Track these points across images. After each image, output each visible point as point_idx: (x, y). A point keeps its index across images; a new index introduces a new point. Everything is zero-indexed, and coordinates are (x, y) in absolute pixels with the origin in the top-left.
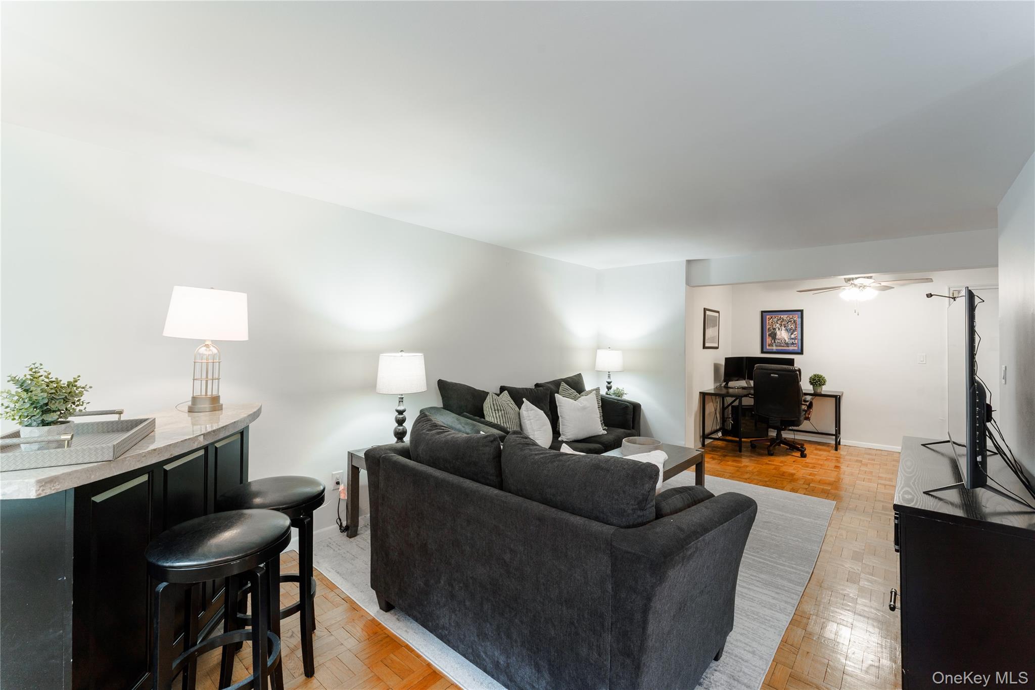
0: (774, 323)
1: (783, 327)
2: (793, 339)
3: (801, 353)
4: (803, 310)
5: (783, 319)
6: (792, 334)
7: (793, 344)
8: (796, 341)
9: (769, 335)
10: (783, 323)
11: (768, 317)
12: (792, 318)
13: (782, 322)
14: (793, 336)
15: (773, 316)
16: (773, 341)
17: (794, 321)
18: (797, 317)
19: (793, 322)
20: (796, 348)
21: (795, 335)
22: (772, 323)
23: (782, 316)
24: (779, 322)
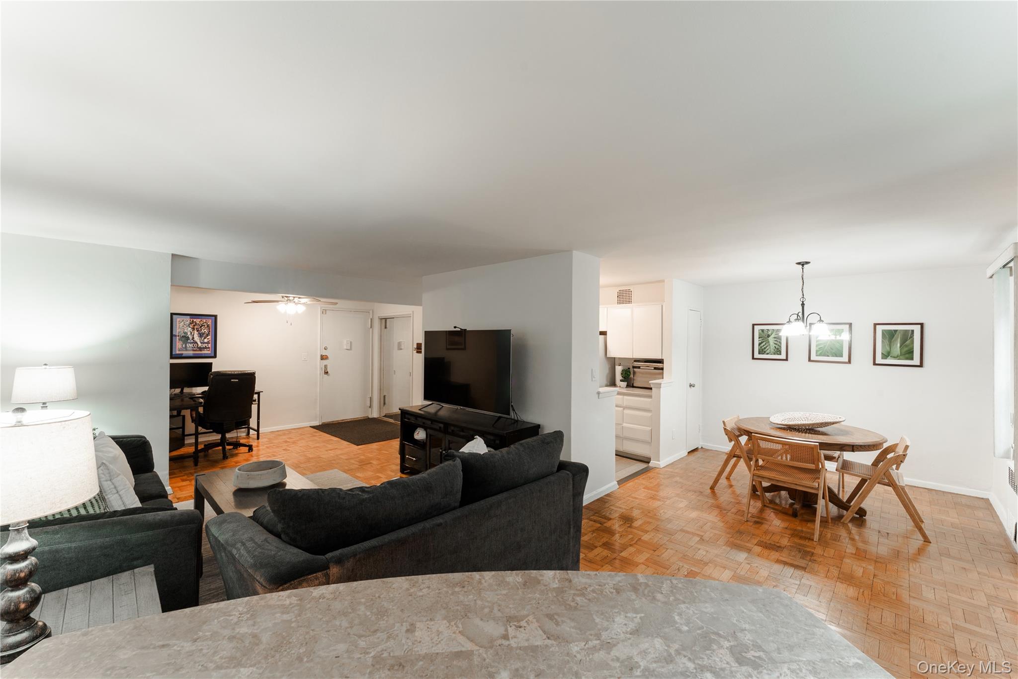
0: (185, 326)
1: (196, 332)
2: (206, 343)
3: (215, 356)
4: (217, 315)
5: (196, 323)
6: (205, 338)
7: (206, 348)
8: (210, 345)
9: (179, 340)
10: (196, 327)
11: (178, 320)
12: (206, 323)
13: (194, 326)
14: (206, 340)
15: (185, 319)
16: (184, 346)
17: (208, 326)
18: (210, 322)
19: (206, 326)
20: (209, 352)
21: (208, 339)
22: (183, 326)
23: (195, 320)
24: (191, 326)
